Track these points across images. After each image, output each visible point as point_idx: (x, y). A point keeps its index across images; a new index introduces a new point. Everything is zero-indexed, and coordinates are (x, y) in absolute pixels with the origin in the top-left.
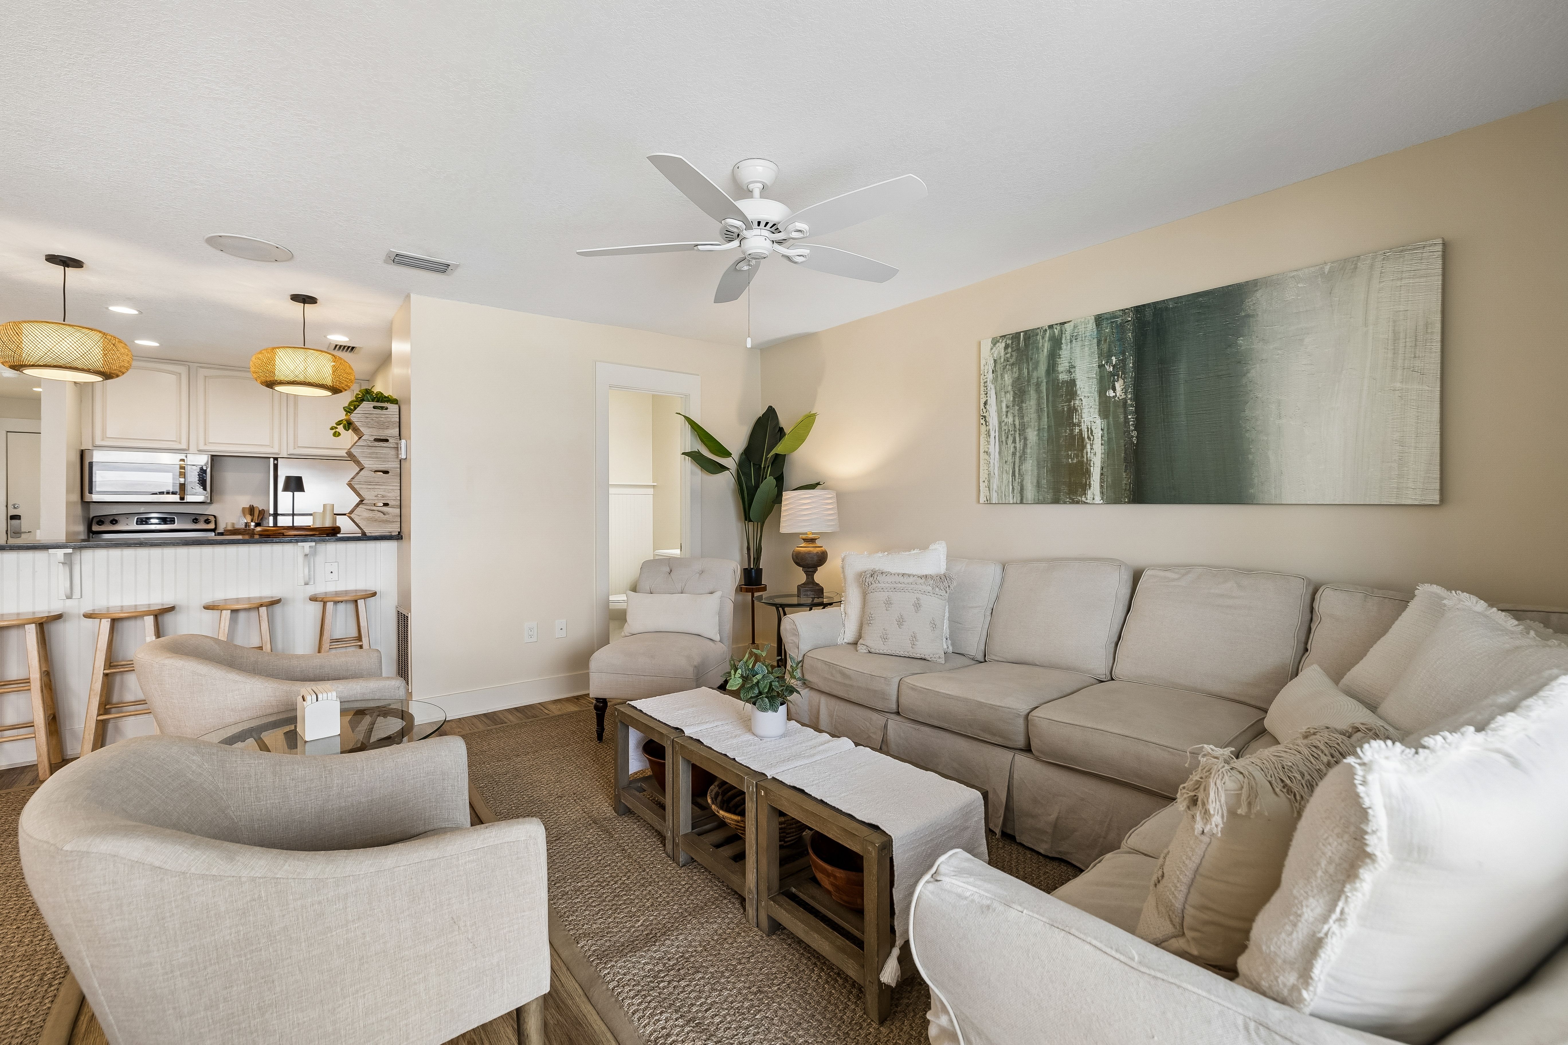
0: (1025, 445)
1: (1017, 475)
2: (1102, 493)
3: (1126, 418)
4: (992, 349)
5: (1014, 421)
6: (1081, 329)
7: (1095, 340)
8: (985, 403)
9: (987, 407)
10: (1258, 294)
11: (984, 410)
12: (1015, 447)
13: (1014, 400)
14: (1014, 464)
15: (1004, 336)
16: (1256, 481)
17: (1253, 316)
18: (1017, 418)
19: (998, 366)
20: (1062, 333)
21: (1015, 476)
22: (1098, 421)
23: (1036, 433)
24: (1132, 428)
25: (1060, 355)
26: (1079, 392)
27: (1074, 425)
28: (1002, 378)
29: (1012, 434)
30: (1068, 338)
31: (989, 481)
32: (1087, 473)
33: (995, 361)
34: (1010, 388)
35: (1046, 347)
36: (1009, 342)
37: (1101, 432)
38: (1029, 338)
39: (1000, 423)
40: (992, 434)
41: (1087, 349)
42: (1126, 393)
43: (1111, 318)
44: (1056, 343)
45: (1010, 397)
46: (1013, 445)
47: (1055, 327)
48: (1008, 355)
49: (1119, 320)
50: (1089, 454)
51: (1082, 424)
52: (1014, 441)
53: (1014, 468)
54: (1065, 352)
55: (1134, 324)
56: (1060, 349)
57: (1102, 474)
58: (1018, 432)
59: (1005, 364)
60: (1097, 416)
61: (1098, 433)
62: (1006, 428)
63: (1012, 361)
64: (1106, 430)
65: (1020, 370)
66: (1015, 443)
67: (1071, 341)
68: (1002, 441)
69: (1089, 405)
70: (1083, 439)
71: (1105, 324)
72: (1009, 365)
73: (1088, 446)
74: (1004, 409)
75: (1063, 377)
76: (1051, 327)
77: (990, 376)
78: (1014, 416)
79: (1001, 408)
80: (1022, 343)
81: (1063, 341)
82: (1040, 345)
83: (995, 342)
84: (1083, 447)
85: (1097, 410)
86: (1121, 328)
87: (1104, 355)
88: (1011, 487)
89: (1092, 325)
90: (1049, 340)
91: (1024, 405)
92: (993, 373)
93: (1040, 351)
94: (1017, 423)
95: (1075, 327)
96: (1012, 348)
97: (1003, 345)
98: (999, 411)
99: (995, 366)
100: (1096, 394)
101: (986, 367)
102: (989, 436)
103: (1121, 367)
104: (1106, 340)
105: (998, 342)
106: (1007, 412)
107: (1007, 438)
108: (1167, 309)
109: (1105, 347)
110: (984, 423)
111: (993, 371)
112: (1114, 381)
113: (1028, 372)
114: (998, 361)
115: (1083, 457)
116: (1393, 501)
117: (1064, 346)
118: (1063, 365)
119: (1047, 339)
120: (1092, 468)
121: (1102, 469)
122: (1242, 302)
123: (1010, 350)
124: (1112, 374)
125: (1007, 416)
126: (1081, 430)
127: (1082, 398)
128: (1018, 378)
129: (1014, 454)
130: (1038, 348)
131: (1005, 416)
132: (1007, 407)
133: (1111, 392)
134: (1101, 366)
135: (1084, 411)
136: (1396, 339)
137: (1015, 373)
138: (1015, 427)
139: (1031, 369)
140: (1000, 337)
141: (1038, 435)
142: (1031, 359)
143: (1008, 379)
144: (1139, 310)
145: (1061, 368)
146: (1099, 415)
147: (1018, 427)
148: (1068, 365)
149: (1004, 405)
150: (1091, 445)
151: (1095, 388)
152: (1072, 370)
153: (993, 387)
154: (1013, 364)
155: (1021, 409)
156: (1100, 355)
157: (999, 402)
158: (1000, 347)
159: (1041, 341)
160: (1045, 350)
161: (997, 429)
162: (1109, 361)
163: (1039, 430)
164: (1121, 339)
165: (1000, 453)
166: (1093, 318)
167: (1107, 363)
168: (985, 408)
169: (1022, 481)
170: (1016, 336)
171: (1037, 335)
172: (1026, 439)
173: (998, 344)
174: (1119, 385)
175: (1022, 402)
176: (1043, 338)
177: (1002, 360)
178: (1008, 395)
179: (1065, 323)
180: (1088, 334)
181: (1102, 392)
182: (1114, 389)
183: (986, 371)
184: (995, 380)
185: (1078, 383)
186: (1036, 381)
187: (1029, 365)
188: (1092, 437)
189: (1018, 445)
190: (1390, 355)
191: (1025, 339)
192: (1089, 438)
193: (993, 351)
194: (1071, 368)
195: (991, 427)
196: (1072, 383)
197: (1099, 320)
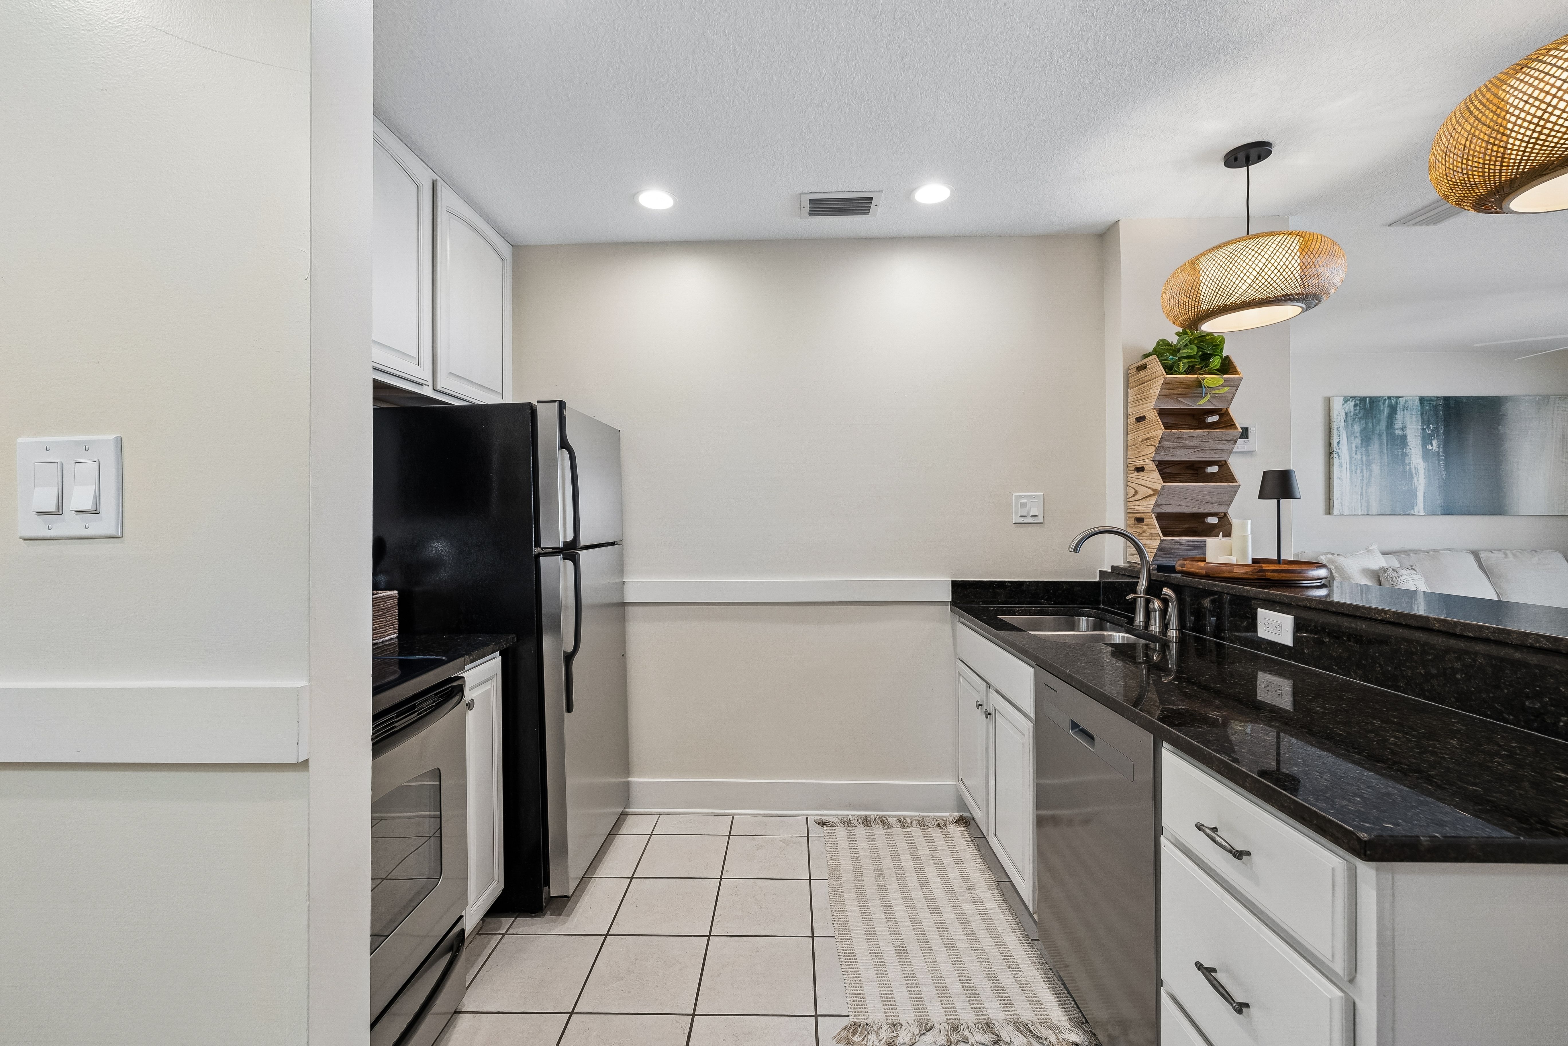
0: (1371, 475)
1: (1364, 495)
2: (1424, 508)
3: (1439, 463)
4: (1343, 405)
5: (1362, 458)
6: (1410, 403)
7: (1420, 412)
8: (1338, 443)
9: (1340, 445)
10: (1508, 404)
11: (1338, 448)
12: (1363, 476)
13: (1362, 444)
14: (1362, 488)
15: (1354, 397)
16: (1507, 503)
17: (1505, 416)
18: (1364, 456)
19: (1349, 418)
20: (1397, 404)
21: (1362, 496)
22: (1422, 463)
23: (1378, 468)
24: (1443, 469)
25: (1396, 418)
26: (1409, 444)
27: (1406, 464)
28: (1352, 427)
29: (1360, 467)
30: (1402, 407)
31: (1342, 499)
32: (1415, 496)
33: (1346, 414)
34: (1358, 434)
35: (1386, 411)
36: (1358, 402)
37: (1423, 471)
38: (1373, 402)
39: (1351, 458)
40: (1344, 465)
41: (1414, 417)
42: (1439, 448)
43: (1429, 401)
44: (1393, 410)
45: (1358, 440)
46: (1361, 474)
47: (1392, 398)
48: (1357, 411)
49: (1434, 403)
50: (1416, 483)
51: (1411, 464)
52: (1362, 472)
53: (1362, 490)
54: (1399, 416)
55: (1443, 407)
56: (1396, 414)
57: (1424, 497)
58: (1365, 466)
59: (1355, 417)
60: (1421, 460)
61: (1422, 471)
62: (1355, 462)
63: (1360, 416)
64: (1426, 469)
65: (1366, 423)
66: (1363, 473)
67: (1403, 410)
68: (1352, 471)
69: (1416, 452)
70: (1412, 474)
71: (1425, 403)
72: (1358, 418)
73: (1415, 478)
74: (1354, 449)
75: (1398, 432)
76: (1389, 398)
77: (1342, 424)
78: (1362, 455)
79: (1352, 448)
80: (1368, 405)
81: (1398, 409)
82: (1382, 408)
83: (1346, 400)
84: (1412, 479)
85: (1421, 456)
86: (1436, 407)
87: (1426, 423)
88: (1360, 504)
89: (1417, 402)
90: (1388, 407)
91: (1370, 448)
92: (1344, 422)
93: (1382, 413)
94: (1364, 459)
95: (1406, 401)
96: (1360, 407)
97: (1353, 403)
98: (1350, 450)
99: (1346, 417)
100: (1420, 446)
101: (1339, 417)
102: (1342, 467)
103: (1435, 431)
104: (1426, 413)
105: (1349, 400)
106: (1356, 451)
107: (1357, 469)
108: (1462, 402)
109: (1426, 418)
110: (1337, 457)
111: (1345, 420)
112: (1432, 440)
113: (1373, 427)
114: (1349, 414)
115: (1412, 485)
116: (1563, 514)
117: (1398, 412)
118: (1398, 425)
119: (1386, 406)
120: (1418, 493)
121: (1424, 493)
122: (1500, 407)
123: (1358, 408)
124: (1431, 436)
125: (1356, 454)
126: (1410, 468)
127: (1411, 448)
128: (1365, 429)
129: (1362, 480)
130: (1380, 410)
131: (1354, 454)
132: (1356, 447)
133: (1430, 446)
134: (1423, 429)
135: (1412, 456)
136: (1563, 439)
137: (1363, 424)
138: (1362, 462)
139: (1374, 423)
140: (1351, 397)
141: (1380, 469)
142: (1375, 417)
143: (1357, 428)
144: (1446, 399)
145: (1396, 427)
146: (1423, 460)
147: (1365, 462)
148: (1401, 425)
149: (1354, 446)
150: (1418, 478)
151: (1419, 442)
152: (1405, 429)
153: (1344, 432)
154: (1360, 418)
155: (1367, 450)
156: (1423, 422)
157: (1349, 443)
158: (1351, 404)
159: (1382, 406)
160: (1385, 413)
161: (1348, 462)
162: (1428, 427)
163: (1381, 465)
164: (1436, 415)
165: (1351, 479)
166: (1418, 398)
167: (1427, 428)
168: (1338, 446)
169: (1368, 500)
170: (1363, 399)
171: (1379, 401)
172: (1371, 471)
173: (1348, 402)
174: (1435, 442)
175: (1368, 445)
176: (1384, 404)
177: (1352, 414)
178: (1357, 439)
179: (1399, 397)
180: (1415, 408)
181: (1424, 445)
182: (1432, 445)
183: (1339, 420)
184: (1346, 427)
185: (1408, 437)
186: (1378, 432)
187: (1373, 421)
188: (1418, 473)
189: (1365, 475)
190: (1561, 446)
191: (1370, 403)
192: (1416, 474)
193: (1344, 406)
194: (1403, 428)
195: (1343, 460)
196: (1404, 437)
197: (1422, 400)
